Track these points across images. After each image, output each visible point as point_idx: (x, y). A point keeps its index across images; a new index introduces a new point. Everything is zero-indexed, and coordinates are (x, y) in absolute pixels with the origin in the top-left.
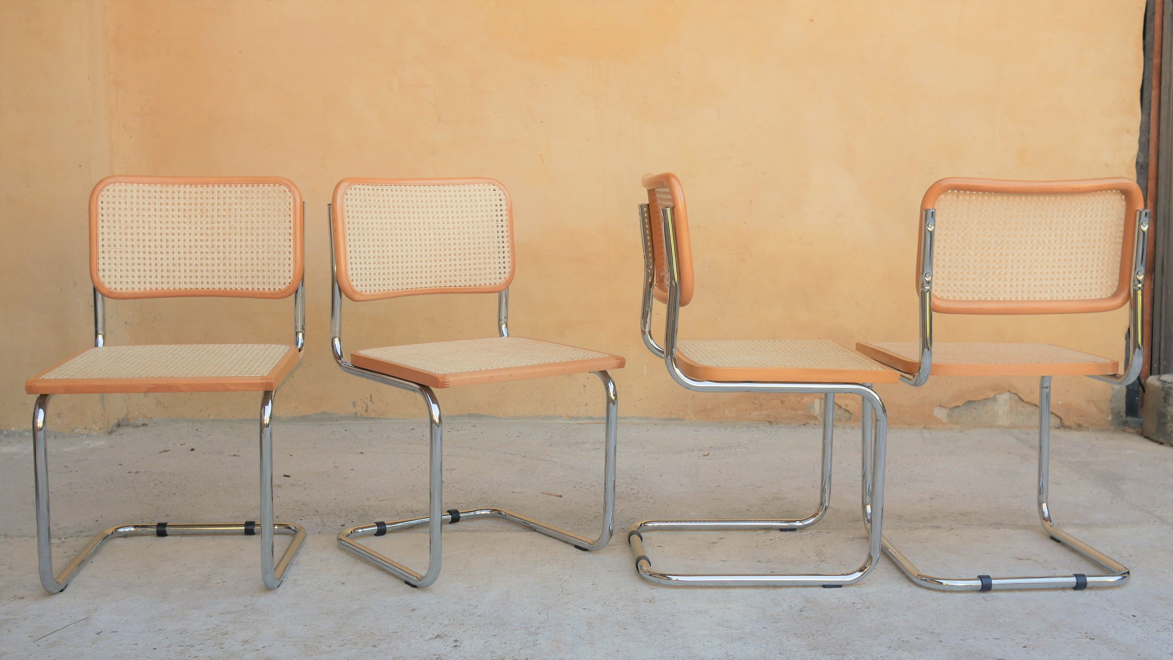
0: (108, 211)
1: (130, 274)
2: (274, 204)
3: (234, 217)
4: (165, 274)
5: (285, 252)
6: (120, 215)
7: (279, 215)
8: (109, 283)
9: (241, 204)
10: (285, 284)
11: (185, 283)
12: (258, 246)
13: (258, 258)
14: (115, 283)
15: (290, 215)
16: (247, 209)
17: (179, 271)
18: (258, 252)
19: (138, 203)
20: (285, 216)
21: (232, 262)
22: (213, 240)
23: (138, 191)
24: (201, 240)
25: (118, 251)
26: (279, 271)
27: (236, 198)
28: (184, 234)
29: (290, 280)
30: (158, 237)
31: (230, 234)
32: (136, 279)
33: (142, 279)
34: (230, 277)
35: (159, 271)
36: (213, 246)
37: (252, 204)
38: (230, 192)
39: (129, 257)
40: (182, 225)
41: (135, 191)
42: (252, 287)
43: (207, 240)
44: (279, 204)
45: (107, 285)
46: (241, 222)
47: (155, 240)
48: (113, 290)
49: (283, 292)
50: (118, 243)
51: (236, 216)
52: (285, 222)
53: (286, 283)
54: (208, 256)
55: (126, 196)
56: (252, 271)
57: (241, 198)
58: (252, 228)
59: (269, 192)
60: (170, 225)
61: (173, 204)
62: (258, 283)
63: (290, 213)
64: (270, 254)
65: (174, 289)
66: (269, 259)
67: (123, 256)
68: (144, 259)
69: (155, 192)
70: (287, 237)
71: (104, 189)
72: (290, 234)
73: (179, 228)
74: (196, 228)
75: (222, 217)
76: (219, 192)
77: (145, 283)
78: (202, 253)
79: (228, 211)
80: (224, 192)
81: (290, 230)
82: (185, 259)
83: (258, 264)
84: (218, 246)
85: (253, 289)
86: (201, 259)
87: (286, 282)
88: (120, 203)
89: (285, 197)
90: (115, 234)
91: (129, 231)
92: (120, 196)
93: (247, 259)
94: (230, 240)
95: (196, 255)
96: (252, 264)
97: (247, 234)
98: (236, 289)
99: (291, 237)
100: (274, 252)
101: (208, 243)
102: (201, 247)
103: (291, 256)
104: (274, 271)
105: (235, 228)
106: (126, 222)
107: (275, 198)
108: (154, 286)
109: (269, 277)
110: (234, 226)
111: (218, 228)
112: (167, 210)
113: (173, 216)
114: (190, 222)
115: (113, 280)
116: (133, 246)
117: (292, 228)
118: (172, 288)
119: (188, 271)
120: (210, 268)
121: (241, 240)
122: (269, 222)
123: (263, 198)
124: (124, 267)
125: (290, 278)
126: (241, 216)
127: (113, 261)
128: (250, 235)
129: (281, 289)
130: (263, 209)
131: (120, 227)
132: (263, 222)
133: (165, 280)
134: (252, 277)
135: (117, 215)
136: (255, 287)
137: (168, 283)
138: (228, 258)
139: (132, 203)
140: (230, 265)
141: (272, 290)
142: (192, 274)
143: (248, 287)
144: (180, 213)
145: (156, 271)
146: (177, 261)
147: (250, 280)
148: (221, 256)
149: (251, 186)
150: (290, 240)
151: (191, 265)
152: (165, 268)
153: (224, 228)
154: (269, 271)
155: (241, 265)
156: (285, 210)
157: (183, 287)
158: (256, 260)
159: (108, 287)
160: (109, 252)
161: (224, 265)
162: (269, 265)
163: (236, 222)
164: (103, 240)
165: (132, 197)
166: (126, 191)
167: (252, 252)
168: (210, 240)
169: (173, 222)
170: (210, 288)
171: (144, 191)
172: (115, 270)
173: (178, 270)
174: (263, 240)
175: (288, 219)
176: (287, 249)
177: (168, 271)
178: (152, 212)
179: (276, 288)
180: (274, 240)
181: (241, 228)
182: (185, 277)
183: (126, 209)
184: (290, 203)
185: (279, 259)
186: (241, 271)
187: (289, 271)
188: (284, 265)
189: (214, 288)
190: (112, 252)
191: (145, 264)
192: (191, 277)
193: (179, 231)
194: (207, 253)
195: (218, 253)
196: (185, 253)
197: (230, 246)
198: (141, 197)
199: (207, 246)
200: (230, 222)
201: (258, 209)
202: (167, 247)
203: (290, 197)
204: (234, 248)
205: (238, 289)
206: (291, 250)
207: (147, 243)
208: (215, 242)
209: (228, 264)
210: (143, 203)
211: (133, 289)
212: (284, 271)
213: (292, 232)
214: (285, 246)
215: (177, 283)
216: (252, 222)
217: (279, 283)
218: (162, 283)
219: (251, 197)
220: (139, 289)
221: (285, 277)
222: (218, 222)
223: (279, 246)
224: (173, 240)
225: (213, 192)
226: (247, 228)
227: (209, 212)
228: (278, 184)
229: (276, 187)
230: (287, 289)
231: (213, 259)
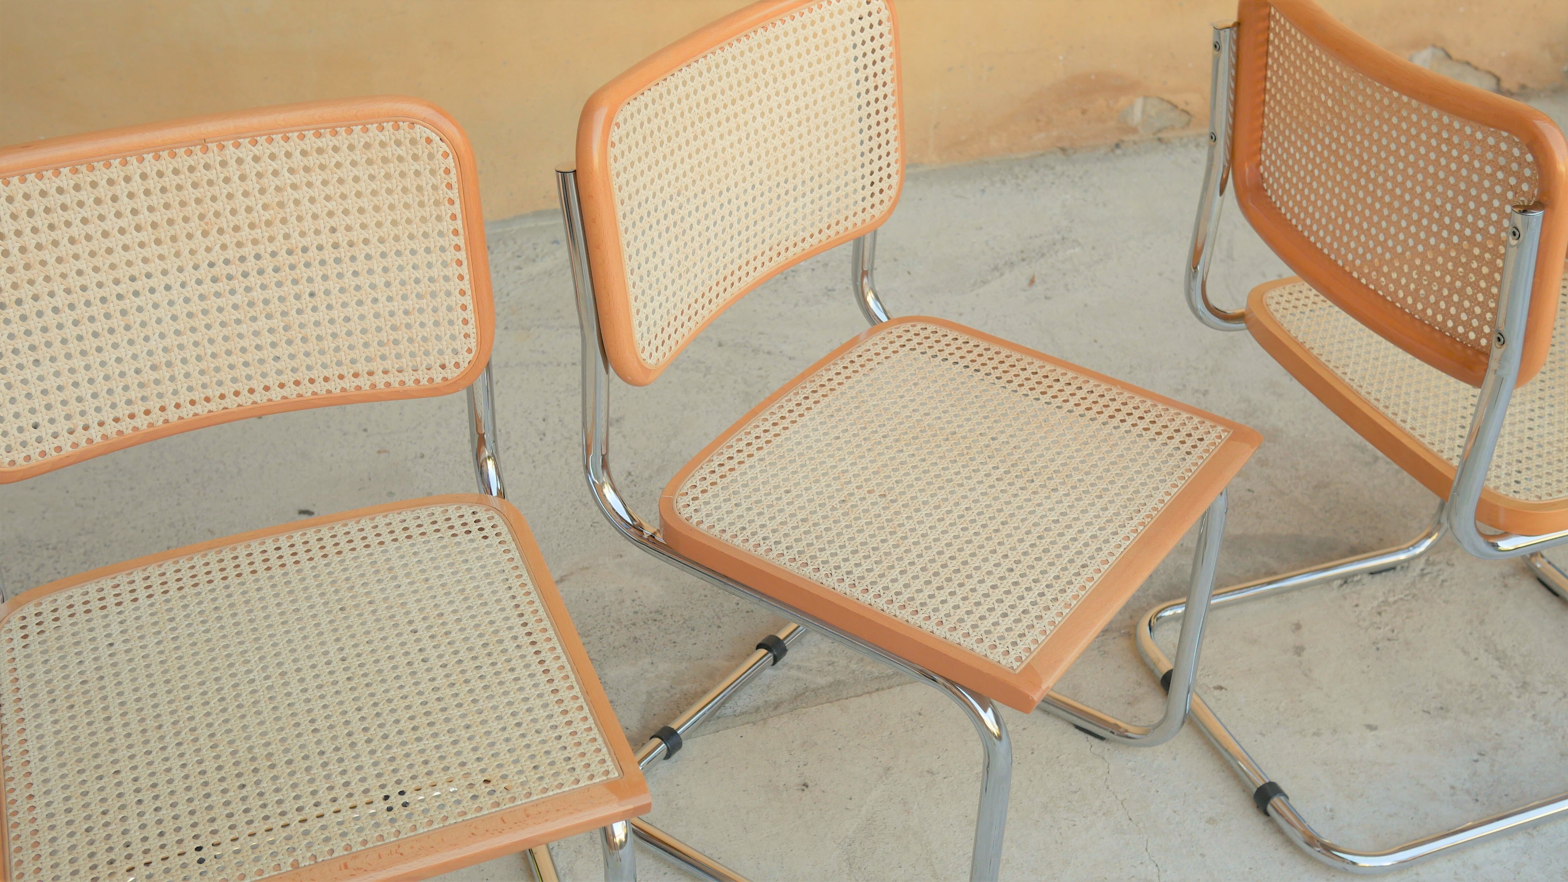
1: (42, 417)
2: (403, 174)
3: (295, 223)
4: (135, 394)
7: (422, 204)
9: (309, 185)
10: (457, 365)
15: (450, 201)
16: (328, 198)
18: (375, 301)
21: (309, 334)
22: (248, 290)
24: (218, 295)
26: (439, 338)
27: (292, 171)
28: (168, 288)
29: (470, 357)
30: (97, 310)
31: (293, 267)
32: (62, 426)
33: (78, 421)
34: (310, 368)
35: (118, 390)
36: (252, 305)
37: (341, 181)
38: (273, 157)
39: (29, 377)
40: (155, 266)
42: (369, 383)
43: (233, 292)
44: (418, 173)
46: (317, 232)
47: (92, 319)
49: (454, 381)
51: (300, 219)
52: (440, 219)
53: (461, 363)
54: (243, 329)
56: (366, 345)
57: (307, 170)
58: (351, 244)
59: (383, 144)
60: (123, 272)
61: (118, 215)
62: (386, 372)
63: (451, 196)
64: (410, 302)
65: (166, 423)
66: (407, 312)
70: (451, 255)
72: (457, 248)
75: (263, 227)
77: (86, 427)
78: (223, 324)
79: (276, 208)
81: (455, 238)
82: (181, 347)
84: (266, 302)
85: (373, 386)
86: (226, 339)
87: (460, 361)
89: (432, 155)
93: (347, 320)
94: (295, 282)
95: (210, 333)
96: (364, 331)
97: (338, 261)
99: (462, 255)
100: (420, 297)
101: (238, 299)
102: (220, 309)
103: (468, 300)
104: (425, 339)
105: (305, 249)
107: (401, 159)
108: (111, 430)
109: (413, 355)
110: (300, 245)
111: (258, 257)
112: (105, 234)
113: (126, 248)
114: (177, 254)
117: (461, 231)
119: (195, 374)
120: (253, 357)
121: (325, 278)
122: (395, 223)
123: (370, 162)
124: (22, 407)
125: (469, 351)
126: (315, 216)
128: (349, 262)
129: (450, 376)
132: (379, 224)
133: (138, 408)
134: (369, 360)
136: (378, 381)
137: (147, 412)
138: (296, 326)
140: (305, 340)
143: (361, 384)
144: (142, 236)
145: (110, 392)
146: (160, 358)
147: (362, 367)
149: (328, 136)
153: (273, 254)
154: (410, 340)
156: (435, 188)
161: (289, 342)
162: (408, 326)
167: (360, 303)
168: (240, 290)
169: (129, 264)
170: (259, 402)
173: (167, 377)
174: (386, 270)
175: (446, 210)
176: (455, 285)
177: (141, 385)
178: (65, 249)
179: (434, 377)
180: (416, 267)
181: (320, 247)
182: (190, 389)
184: (447, 170)
185: (435, 309)
186: (337, 350)
187: (467, 335)
188: (451, 323)
189: (270, 401)
191: (76, 385)
192: (204, 386)
193: (150, 281)
194: (238, 322)
195: (269, 317)
196: (178, 333)
197: (298, 297)
199: (235, 307)
200: (287, 236)
201: (359, 195)
202: (127, 328)
203: (446, 155)
204: (308, 299)
206: (466, 285)
207: (70, 332)
208: (255, 294)
209: (298, 340)
210: (35, 230)
211: (59, 449)
212: (453, 337)
213: (462, 243)
214: (447, 278)
215: (171, 407)
216: (348, 229)
217: (443, 366)
219: (333, 163)
221: (455, 351)
222: (255, 242)
223: (432, 280)
225: (224, 164)
226: (336, 246)
227: (224, 220)
228: (406, 124)
229: (402, 132)
230: (464, 376)
231: (256, 334)
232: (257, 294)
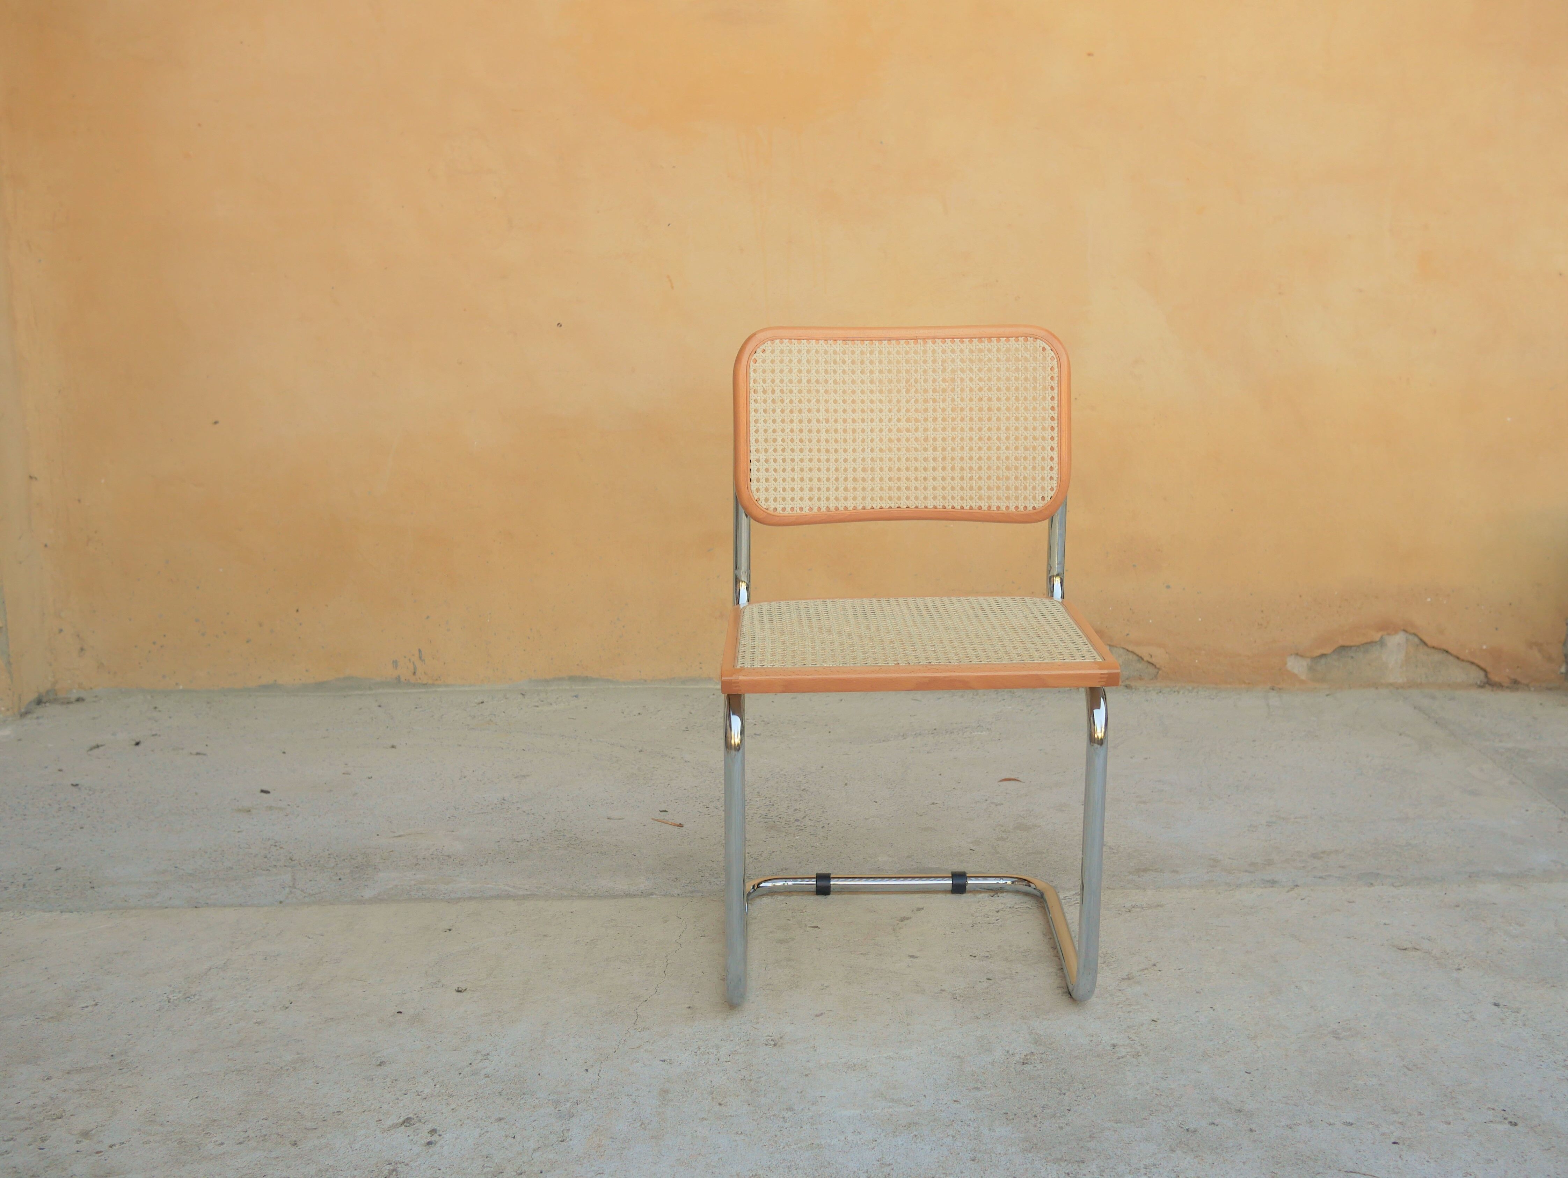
0: (764, 386)
1: (797, 485)
2: (1026, 369)
3: (959, 392)
4: (850, 484)
5: (1043, 448)
6: (782, 391)
7: (1035, 388)
8: (767, 500)
9: (971, 370)
10: (1043, 498)
11: (881, 498)
12: (999, 439)
13: (998, 458)
14: (775, 500)
15: (1052, 389)
16: (980, 379)
17: (873, 479)
18: (998, 448)
19: (809, 372)
20: (1044, 389)
21: (956, 465)
22: (926, 430)
23: (808, 352)
24: (908, 430)
25: (779, 449)
26: (1034, 479)
27: (962, 361)
28: (881, 421)
29: (1052, 493)
30: (840, 426)
31: (953, 419)
32: (807, 494)
33: (816, 493)
34: (953, 488)
35: (841, 479)
36: (926, 439)
37: (989, 370)
38: (953, 351)
39: (795, 458)
40: (877, 406)
41: (804, 351)
42: (987, 505)
43: (916, 430)
44: (1035, 369)
45: (763, 504)
46: (971, 400)
47: (836, 431)
48: (771, 511)
49: (1041, 512)
50: (779, 436)
51: (962, 390)
52: (1044, 398)
53: (1046, 498)
54: (918, 455)
55: (790, 361)
56: (989, 478)
57: (971, 361)
58: (989, 409)
59: (1017, 350)
60: (858, 406)
61: (862, 372)
62: (998, 498)
63: (1053, 384)
64: (1019, 452)
65: (864, 508)
66: (1016, 459)
67: (787, 457)
68: (819, 460)
69: (835, 352)
70: (1048, 423)
71: (758, 351)
72: (1053, 418)
73: (872, 411)
74: (899, 411)
75: (941, 393)
76: (934, 351)
77: (819, 499)
78: (908, 450)
79: (950, 382)
80: (944, 352)
81: (1052, 412)
82: (881, 460)
83: (998, 468)
84: (935, 440)
85: (989, 507)
86: (907, 459)
87: (1045, 496)
88: (782, 371)
89: (1044, 359)
90: (774, 421)
91: (796, 417)
92: (782, 361)
93: (980, 459)
94: (953, 429)
95: (899, 454)
96: (989, 468)
97: (980, 419)
98: (962, 508)
99: (1055, 424)
100: (1026, 449)
101: (919, 435)
102: (908, 440)
103: (1055, 454)
104: (1025, 478)
105: (962, 410)
106: (791, 401)
107: (1026, 360)
108: (832, 505)
109: (1016, 488)
110: (960, 406)
111: (935, 410)
112: (853, 382)
113: (863, 392)
114: (890, 401)
115: (772, 495)
116: (801, 441)
117: (1056, 409)
118: (860, 508)
119: (886, 479)
120: (921, 475)
121: (971, 429)
122: (1017, 399)
123: (1008, 360)
124: (788, 475)
125: (1052, 489)
126: (971, 390)
127: (772, 465)
128: (986, 421)
129: (1037, 507)
130: (1008, 379)
131: (783, 411)
132: (1008, 399)
133: (850, 495)
134: (989, 488)
135: (778, 391)
136: (993, 504)
137: (855, 499)
138: (949, 458)
139: (800, 371)
140: (953, 469)
141: (1021, 508)
142: (892, 484)
143: (982, 505)
144: (873, 387)
145: (837, 479)
146: (868, 464)
147: (984, 493)
148: (939, 454)
149: (986, 342)
150: (1053, 428)
151: (890, 469)
152: (850, 475)
153: (944, 410)
154: (1016, 478)
155: (971, 468)
156: (1044, 378)
157: (877, 505)
158: (995, 461)
159: (765, 507)
160: (766, 451)
161: (944, 469)
162: (1016, 468)
163: (962, 400)
164: (757, 431)
165: (799, 361)
166: (790, 351)
167: (989, 449)
168: (921, 429)
169: (863, 402)
170: (920, 507)
171: (817, 352)
172: (775, 480)
173: (870, 478)
174: (1008, 429)
175: (1049, 393)
176: (1048, 443)
177: (855, 480)
178: (831, 386)
179: (1028, 505)
180: (1026, 429)
181: (971, 409)
182: (881, 489)
183: (791, 381)
184: (1052, 369)
185: (1034, 458)
186: (971, 478)
187: (1051, 478)
188: (1043, 468)
189: (926, 507)
190: (771, 450)
191: (819, 470)
192: (890, 489)
193: (872, 415)
194: (916, 450)
195: (935, 449)
196: (881, 450)
197: (953, 439)
198: (813, 362)
199: (916, 440)
200: (953, 400)
201: (999, 379)
202: (854, 441)
203: (1052, 359)
204: (959, 441)
205: (965, 508)
206: (1055, 444)
207: (823, 436)
208: (929, 433)
209: (949, 468)
210: (817, 372)
211: (801, 509)
212: (1043, 479)
213: (1056, 416)
214: (1044, 438)
215: (868, 499)
216: (990, 399)
217: (1034, 498)
218: (846, 499)
219: (986, 359)
220: (811, 509)
221: (1043, 489)
222: (934, 401)
223: (1035, 438)
224: (863, 431)
225: (925, 352)
226: (980, 410)
227: (919, 385)
228: (1032, 338)
229: (1029, 343)
230: (1046, 508)
231: (925, 459)
232: (931, 434)
